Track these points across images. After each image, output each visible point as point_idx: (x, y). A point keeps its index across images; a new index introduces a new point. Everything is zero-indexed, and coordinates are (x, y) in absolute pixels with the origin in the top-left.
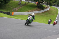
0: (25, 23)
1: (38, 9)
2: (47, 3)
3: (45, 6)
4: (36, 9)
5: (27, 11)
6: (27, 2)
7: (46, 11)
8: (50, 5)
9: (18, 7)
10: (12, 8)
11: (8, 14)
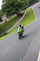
0: (19, 37)
1: (19, 17)
2: (22, 9)
3: (22, 12)
4: (18, 18)
5: (14, 24)
6: (10, 19)
7: (25, 15)
8: (24, 10)
9: (7, 26)
10: (5, 29)
11: (5, 35)
